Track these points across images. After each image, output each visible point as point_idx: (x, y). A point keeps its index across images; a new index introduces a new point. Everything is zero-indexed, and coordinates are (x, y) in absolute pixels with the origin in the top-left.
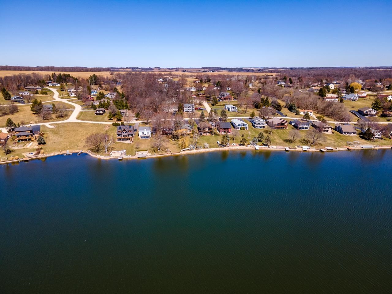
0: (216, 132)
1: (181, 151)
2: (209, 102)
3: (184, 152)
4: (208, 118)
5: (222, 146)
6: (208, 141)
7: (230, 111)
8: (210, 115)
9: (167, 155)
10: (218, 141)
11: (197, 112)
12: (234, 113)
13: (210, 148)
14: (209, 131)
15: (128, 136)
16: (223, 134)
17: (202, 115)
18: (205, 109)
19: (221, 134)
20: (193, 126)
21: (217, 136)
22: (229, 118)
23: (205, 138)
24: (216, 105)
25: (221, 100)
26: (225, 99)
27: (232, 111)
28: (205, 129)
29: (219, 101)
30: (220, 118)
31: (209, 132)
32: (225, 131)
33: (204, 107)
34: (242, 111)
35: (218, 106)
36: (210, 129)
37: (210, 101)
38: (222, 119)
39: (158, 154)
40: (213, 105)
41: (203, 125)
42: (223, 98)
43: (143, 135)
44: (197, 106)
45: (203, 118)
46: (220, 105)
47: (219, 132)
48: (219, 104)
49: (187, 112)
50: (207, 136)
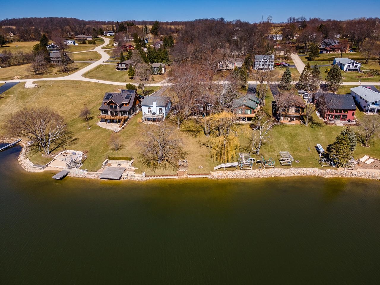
0: (313, 116)
1: (215, 168)
2: (301, 54)
3: (220, 173)
4: (297, 82)
5: (330, 165)
6: (292, 142)
7: (345, 69)
8: (303, 77)
9: (176, 177)
10: (319, 145)
11: (277, 69)
12: (354, 74)
13: (295, 165)
14: (298, 114)
15: (119, 113)
16: (331, 122)
17: (287, 77)
18: (294, 65)
19: (326, 122)
20: (262, 99)
21: (315, 127)
22: (344, 84)
23: (284, 130)
24: (316, 58)
25: (324, 52)
26: (333, 50)
27: (349, 70)
28: (288, 110)
29: (321, 52)
30: (324, 82)
31: (296, 117)
32: (336, 116)
33: (293, 62)
34: (370, 70)
35: (319, 60)
36: (300, 108)
37: (303, 52)
38: (328, 85)
39: (153, 173)
40: (309, 59)
41: (284, 97)
42: (327, 48)
43: (150, 115)
44: (280, 61)
45: (286, 82)
46: (324, 60)
47: (322, 116)
48: (321, 58)
49: (259, 69)
50: (292, 126)
